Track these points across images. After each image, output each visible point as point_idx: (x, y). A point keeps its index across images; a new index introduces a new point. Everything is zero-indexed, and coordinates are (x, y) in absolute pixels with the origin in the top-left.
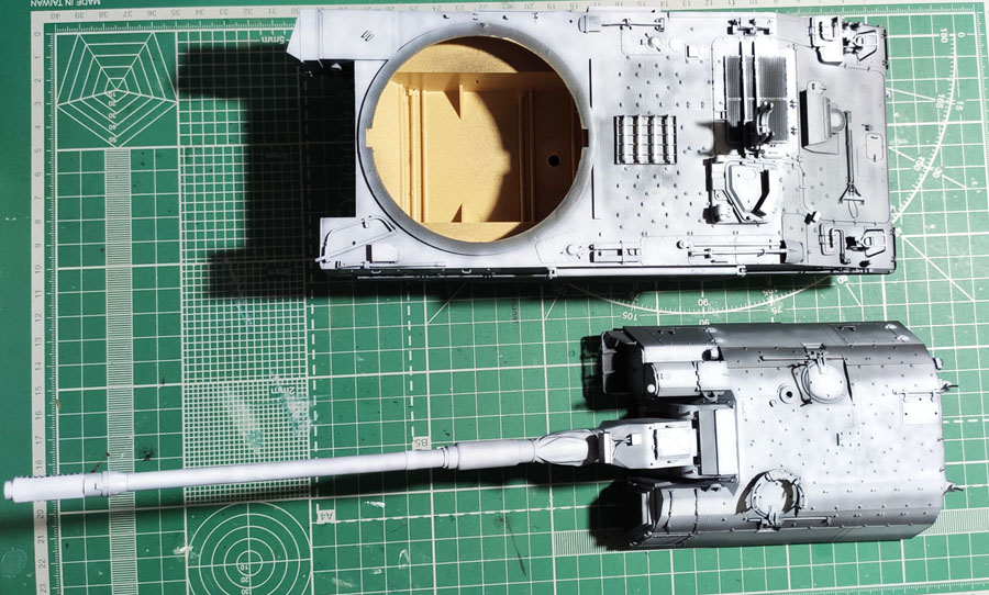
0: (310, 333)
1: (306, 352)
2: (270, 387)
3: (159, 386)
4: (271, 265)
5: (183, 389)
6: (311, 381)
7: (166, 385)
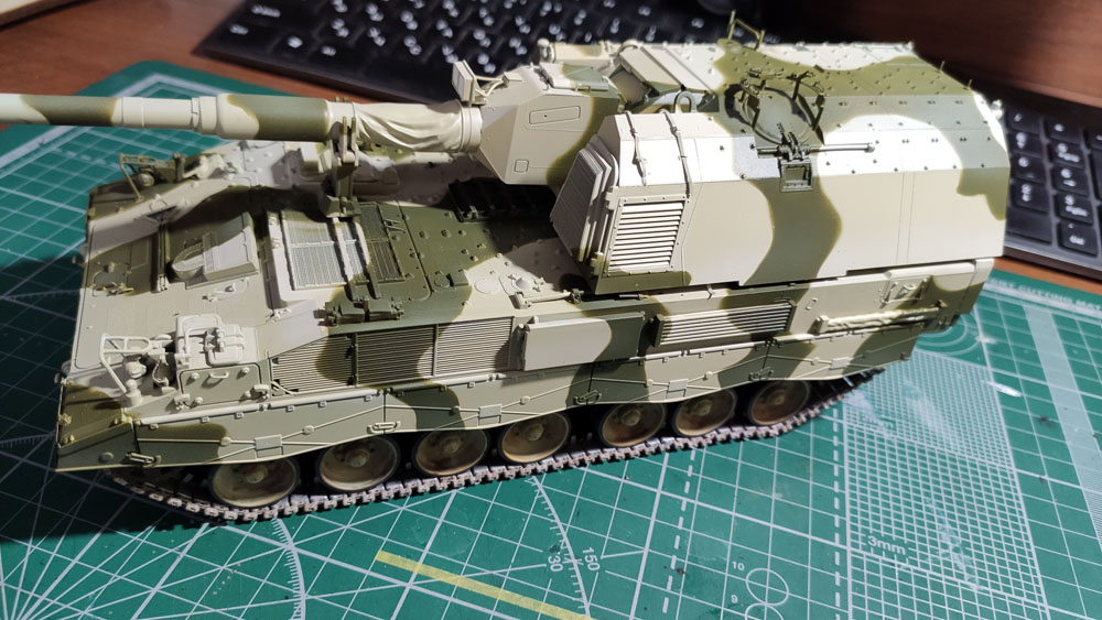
0: (841, 462)
1: (846, 447)
2: (895, 429)
3: (1046, 477)
4: (902, 558)
5: (1013, 463)
6: (841, 417)
7: (1038, 476)
